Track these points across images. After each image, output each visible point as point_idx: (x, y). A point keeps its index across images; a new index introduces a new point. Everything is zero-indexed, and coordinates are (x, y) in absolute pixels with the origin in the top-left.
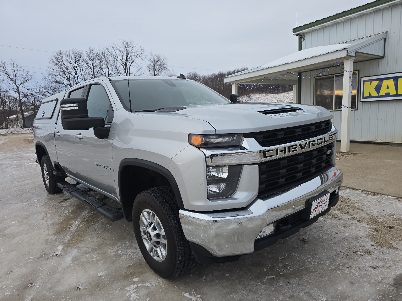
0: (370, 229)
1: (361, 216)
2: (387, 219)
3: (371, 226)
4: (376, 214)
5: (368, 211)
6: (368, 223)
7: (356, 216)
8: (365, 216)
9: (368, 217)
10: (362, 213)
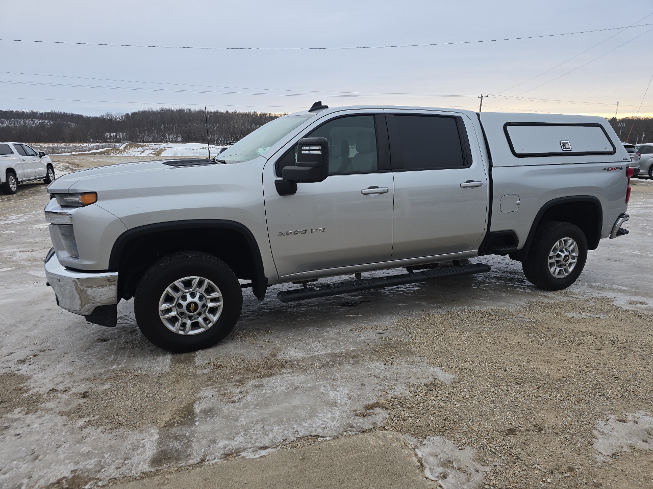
0: (31, 386)
1: (56, 402)
2: (7, 418)
3: (30, 393)
4: (30, 418)
5: (47, 417)
6: (38, 395)
7: (65, 396)
8: (50, 405)
9: (43, 405)
10: (57, 407)
